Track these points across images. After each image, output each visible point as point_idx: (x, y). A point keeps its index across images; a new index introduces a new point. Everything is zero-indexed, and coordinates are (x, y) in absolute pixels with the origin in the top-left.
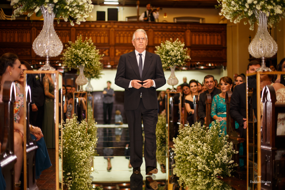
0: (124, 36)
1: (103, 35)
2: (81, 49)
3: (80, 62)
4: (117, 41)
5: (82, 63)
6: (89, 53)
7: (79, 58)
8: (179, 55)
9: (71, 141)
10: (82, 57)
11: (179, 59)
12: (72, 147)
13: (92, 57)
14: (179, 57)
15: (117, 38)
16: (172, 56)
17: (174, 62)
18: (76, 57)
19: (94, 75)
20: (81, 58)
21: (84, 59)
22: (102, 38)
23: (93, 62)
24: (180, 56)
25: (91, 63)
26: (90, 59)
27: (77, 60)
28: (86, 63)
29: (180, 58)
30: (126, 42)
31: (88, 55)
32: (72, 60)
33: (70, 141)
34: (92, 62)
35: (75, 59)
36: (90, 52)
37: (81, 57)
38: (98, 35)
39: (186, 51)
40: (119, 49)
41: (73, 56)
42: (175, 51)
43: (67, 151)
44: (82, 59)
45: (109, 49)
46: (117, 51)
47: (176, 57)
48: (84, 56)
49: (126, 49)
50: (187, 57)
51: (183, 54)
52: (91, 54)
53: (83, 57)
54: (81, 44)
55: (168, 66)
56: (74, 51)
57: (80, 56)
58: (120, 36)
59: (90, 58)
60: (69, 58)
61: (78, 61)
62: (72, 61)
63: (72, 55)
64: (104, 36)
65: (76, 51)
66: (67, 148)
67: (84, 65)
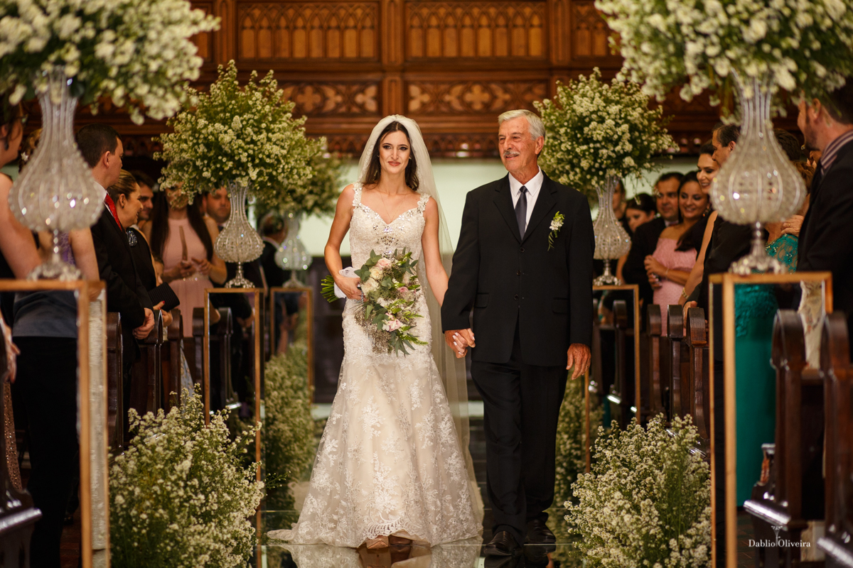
0: (442, 28)
1: (351, 23)
2: (232, 117)
3: (231, 169)
4: (416, 50)
5: (236, 176)
6: (263, 135)
7: (226, 155)
8: (628, 136)
9: (159, 492)
10: (236, 152)
11: (626, 154)
12: (161, 514)
13: (276, 150)
14: (624, 144)
15: (415, 35)
16: (598, 141)
17: (608, 167)
18: (212, 154)
19: (310, 201)
20: (231, 157)
21: (244, 158)
22: (350, 35)
23: (280, 171)
24: (631, 141)
25: (274, 173)
26: (268, 161)
27: (215, 164)
28: (253, 174)
29: (629, 147)
30: (451, 51)
31: (259, 143)
32: (198, 163)
33: (155, 492)
34: (276, 170)
35: (210, 159)
36: (268, 130)
37: (233, 151)
38: (334, 23)
39: (656, 119)
40: (421, 84)
41: (202, 149)
42: (610, 122)
43: (145, 528)
44: (236, 158)
45: (379, 85)
46: (414, 90)
47: (616, 144)
48: (242, 148)
49: (452, 84)
50: (659, 146)
51: (642, 132)
52: (274, 137)
53: (240, 151)
54: (231, 97)
55: (583, 179)
56: (206, 126)
57: (227, 149)
58: (425, 28)
59: (269, 156)
60: (186, 156)
61: (222, 169)
62: (196, 168)
63: (198, 144)
64: (359, 29)
65: (210, 128)
66: (144, 516)
67: (244, 183)
